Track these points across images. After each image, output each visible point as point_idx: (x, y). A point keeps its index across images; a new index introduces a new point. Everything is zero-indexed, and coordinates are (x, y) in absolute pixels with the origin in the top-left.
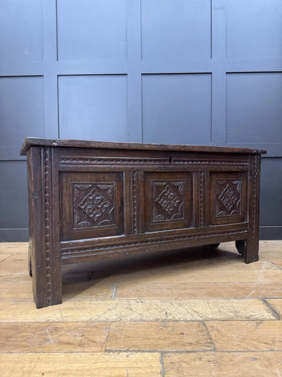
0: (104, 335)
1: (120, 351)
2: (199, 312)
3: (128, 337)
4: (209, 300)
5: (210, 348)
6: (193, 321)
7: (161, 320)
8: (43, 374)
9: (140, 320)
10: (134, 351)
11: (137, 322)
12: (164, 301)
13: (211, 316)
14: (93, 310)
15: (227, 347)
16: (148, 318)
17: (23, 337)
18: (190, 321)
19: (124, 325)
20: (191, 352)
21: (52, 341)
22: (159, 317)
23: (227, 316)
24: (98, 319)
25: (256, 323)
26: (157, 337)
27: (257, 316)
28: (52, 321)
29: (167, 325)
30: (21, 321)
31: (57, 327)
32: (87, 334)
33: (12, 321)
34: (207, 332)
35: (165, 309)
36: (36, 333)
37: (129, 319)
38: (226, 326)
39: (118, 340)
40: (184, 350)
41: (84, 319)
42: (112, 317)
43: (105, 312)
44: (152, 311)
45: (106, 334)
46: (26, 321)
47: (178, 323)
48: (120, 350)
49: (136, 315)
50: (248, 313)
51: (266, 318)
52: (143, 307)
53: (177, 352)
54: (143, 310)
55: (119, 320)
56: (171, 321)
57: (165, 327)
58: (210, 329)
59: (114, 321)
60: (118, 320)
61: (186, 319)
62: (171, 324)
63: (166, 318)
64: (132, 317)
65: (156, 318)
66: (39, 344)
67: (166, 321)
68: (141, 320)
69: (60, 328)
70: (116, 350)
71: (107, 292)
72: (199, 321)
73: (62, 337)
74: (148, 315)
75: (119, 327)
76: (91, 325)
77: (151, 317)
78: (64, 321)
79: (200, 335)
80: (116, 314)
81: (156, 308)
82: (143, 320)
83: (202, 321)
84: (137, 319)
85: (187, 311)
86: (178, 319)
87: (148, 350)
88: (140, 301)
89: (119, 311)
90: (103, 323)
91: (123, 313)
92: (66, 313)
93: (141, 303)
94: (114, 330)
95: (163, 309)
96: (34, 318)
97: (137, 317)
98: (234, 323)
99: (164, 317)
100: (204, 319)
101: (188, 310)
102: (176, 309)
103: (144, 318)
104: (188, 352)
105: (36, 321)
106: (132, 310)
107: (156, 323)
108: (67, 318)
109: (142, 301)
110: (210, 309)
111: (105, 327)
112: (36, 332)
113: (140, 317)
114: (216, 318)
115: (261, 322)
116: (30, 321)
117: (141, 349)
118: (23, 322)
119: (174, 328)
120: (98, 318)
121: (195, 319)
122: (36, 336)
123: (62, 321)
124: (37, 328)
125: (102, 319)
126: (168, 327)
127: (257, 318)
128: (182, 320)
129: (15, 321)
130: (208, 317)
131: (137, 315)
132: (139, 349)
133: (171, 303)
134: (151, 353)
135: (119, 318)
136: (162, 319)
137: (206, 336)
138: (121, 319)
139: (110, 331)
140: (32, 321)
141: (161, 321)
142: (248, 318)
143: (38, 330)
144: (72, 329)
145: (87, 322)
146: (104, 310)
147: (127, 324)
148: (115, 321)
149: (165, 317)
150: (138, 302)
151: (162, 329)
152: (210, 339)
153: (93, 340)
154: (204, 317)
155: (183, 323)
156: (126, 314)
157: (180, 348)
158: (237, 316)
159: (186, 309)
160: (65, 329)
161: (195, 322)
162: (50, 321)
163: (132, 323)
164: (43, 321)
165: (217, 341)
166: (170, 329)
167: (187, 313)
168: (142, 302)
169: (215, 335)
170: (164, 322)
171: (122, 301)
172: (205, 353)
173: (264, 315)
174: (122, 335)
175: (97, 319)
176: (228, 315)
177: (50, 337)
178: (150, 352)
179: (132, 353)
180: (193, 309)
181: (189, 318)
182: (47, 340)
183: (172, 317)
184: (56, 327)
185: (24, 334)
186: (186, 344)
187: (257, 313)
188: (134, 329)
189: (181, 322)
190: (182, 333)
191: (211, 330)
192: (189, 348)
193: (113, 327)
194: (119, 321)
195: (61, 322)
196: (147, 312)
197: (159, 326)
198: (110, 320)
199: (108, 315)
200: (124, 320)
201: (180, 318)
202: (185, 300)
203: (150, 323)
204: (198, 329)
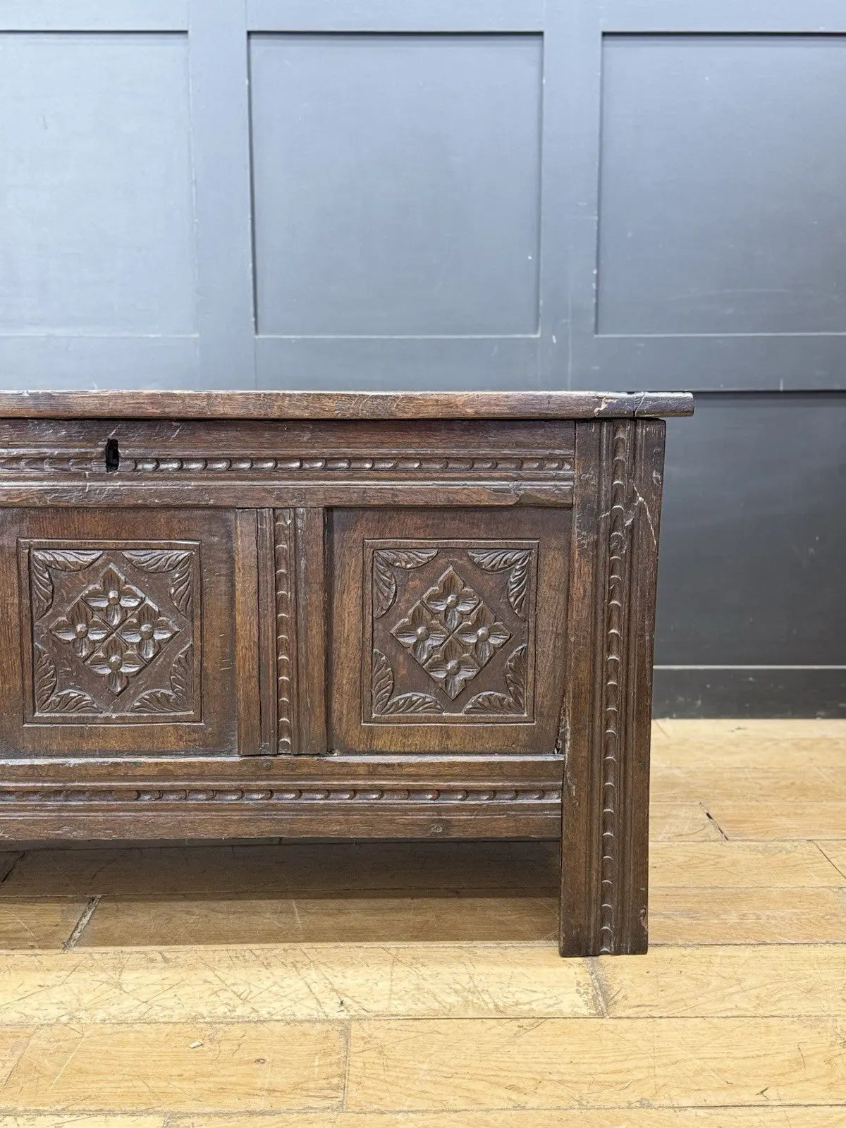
1: (39, 1113)
2: (346, 992)
3: (80, 1071)
4: (402, 951)
5: (327, 1103)
6: (315, 1021)
7: (208, 1020)
9: (139, 1019)
10: (83, 1112)
11: (124, 1025)
12: (244, 956)
13: (382, 1006)
15: (381, 1099)
16: (167, 1012)
18: (302, 1022)
19: (79, 1035)
20: (262, 1113)
22: (204, 1010)
23: (436, 1005)
25: (519, 1026)
26: (175, 1071)
27: (534, 1006)
29: (219, 1036)
34: (343, 1054)
35: (234, 984)
37: (101, 1016)
38: (413, 1034)
39: (42, 1081)
40: (242, 1109)
42: (44, 1012)
43: (27, 994)
44: (189, 989)
45: (11, 1065)
47: (261, 1027)
48: (38, 1111)
49: (129, 1003)
50: (510, 995)
51: (561, 1011)
52: (161, 978)
53: (217, 1114)
54: (158, 987)
55: (67, 1021)
56: (238, 1023)
57: (211, 1040)
58: (356, 1046)
59: (48, 1025)
60: (64, 1019)
61: (294, 1015)
62: (237, 1031)
63: (229, 1014)
64: (113, 1009)
65: (194, 1014)
67: (222, 1023)
68: (141, 1020)
70: (26, 1111)
71: (57, 928)
72: (332, 1022)
74: (170, 1003)
75: (59, 1044)
77: (178, 1011)
79: (316, 1064)
80: (62, 1003)
81: (206, 981)
82: (148, 1021)
83: (341, 1022)
84: (126, 1015)
85: (307, 990)
86: (267, 1016)
87: (128, 1109)
88: (163, 955)
89: (76, 991)
90: (8, 1029)
91: (87, 998)
93: (161, 965)
94: (40, 1052)
95: (229, 982)
97: (130, 1011)
98: (443, 1026)
99: (221, 1010)
100: (354, 1013)
101: (313, 986)
102: (275, 983)
103: (154, 1013)
104: (251, 1113)
106: (121, 989)
107: (188, 1028)
109: (168, 955)
110: (392, 980)
111: (12, 1041)
113: (143, 1008)
114: (395, 1013)
115: (535, 1025)
117: (108, 1108)
119: (239, 1045)
121: (322, 1016)
125: (11, 1016)
126: (221, 1041)
127: (532, 1010)
128: (279, 1018)
131: (135, 1002)
132: (101, 1107)
133: (265, 962)
134: (135, 1118)
135: (67, 1014)
136: (211, 1017)
137: (335, 1068)
138: (72, 1018)
139: (26, 1055)
141: (207, 1022)
142: (501, 1012)
146: (21, 990)
147: (87, 1034)
148: (50, 1025)
149: (226, 1010)
150: (152, 960)
151: (201, 1048)
152: (343, 1076)
154: (357, 1009)
155: (279, 1028)
156: (96, 1000)
157: (232, 1103)
158: (467, 1003)
159: (307, 984)
161: (318, 1026)
163: (108, 1029)
165: (359, 1083)
166: (225, 1047)
167: (305, 996)
168: (166, 960)
169: (364, 1063)
170: (216, 1026)
171: (96, 956)
172: (304, 1117)
173: (561, 1002)
174: (61, 1065)
176: (440, 1003)
178: (133, 1114)
179: (74, 1118)
180: (330, 983)
181: (302, 1012)
183: (250, 1011)
186: (258, 1092)
187: (540, 996)
188: (106, 1048)
189: (272, 1024)
190: (259, 1060)
191: (359, 1049)
192: (260, 1104)
193: (39, 1041)
194: (66, 1025)
196: (170, 994)
197: (193, 1040)
198: (36, 1020)
199: (35, 1005)
200: (83, 1022)
201: (273, 1012)
202: (319, 950)
203: (169, 1028)
204: (319, 1047)
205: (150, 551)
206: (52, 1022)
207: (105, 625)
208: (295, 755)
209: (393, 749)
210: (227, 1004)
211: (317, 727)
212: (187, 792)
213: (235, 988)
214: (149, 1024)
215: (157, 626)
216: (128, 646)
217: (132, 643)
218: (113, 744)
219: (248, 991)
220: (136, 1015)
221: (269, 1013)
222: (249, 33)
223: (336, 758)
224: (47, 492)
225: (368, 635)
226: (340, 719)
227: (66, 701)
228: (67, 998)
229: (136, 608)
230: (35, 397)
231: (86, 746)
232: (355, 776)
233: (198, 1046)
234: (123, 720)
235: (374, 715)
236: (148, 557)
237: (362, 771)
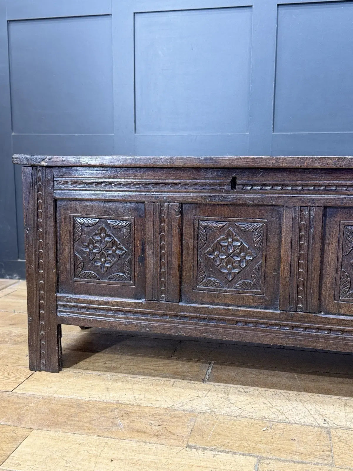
0: (188, 428)
1: (206, 449)
2: (326, 416)
3: (219, 434)
4: (347, 401)
5: (326, 462)
6: (315, 426)
7: (267, 419)
8: (112, 460)
9: (239, 415)
10: (223, 451)
11: (234, 417)
12: (278, 394)
13: (343, 424)
14: (176, 394)
15: (350, 464)
16: (250, 414)
17: (87, 417)
18: (309, 426)
19: (216, 419)
20: (298, 462)
21: (122, 427)
22: (266, 415)
24: (182, 408)
26: (258, 439)
28: (122, 402)
29: (274, 427)
30: (83, 398)
31: (129, 410)
32: (165, 423)
33: (72, 397)
34: (329, 442)
35: (276, 406)
36: (103, 415)
37: (223, 412)
39: (204, 436)
40: (289, 459)
41: (164, 405)
42: (200, 407)
43: (192, 399)
44: (257, 405)
45: (191, 427)
46: (90, 399)
47: (291, 426)
48: (205, 448)
49: (234, 408)
52: (245, 399)
53: (279, 460)
54: (245, 403)
55: (210, 412)
56: (281, 422)
57: (271, 428)
58: (334, 439)
59: (203, 413)
60: (209, 411)
61: (305, 422)
62: (281, 426)
63: (276, 418)
64: (228, 410)
65: (262, 416)
66: (107, 428)
67: (274, 421)
68: (239, 416)
69: (132, 412)
70: (200, 447)
71: (199, 373)
72: (322, 427)
73: (134, 424)
74: (251, 410)
75: (209, 421)
76: (172, 413)
77: (254, 414)
78: (137, 404)
79: (318, 445)
80: (206, 404)
81: (264, 403)
82: (243, 416)
83: (326, 428)
84: (234, 413)
85: (308, 412)
86: (293, 421)
87: (241, 452)
88: (244, 390)
89: (212, 400)
90: (187, 413)
91: (216, 404)
92: (140, 395)
93: (244, 394)
94: (202, 424)
95: (274, 405)
96: (100, 396)
97: (235, 412)
99: (273, 416)
100: (331, 425)
101: (310, 411)
102: (294, 408)
103: (245, 413)
104: (294, 462)
105: (102, 400)
106: (229, 401)
107: (260, 422)
108: (141, 401)
109: (246, 390)
110: (346, 413)
111: (190, 418)
112: (103, 413)
113: (240, 411)
114: (349, 427)
116: (94, 399)
117: (233, 451)
118: (86, 399)
119: (283, 432)
120: (182, 406)
121: (317, 425)
122: (103, 418)
123: (134, 403)
124: (104, 409)
125: (187, 407)
126: (275, 429)
128: (298, 423)
129: (76, 397)
130: (339, 424)
131: (236, 408)
132: (231, 450)
133: (288, 398)
134: (245, 457)
135: (209, 409)
136: (269, 418)
137: (326, 447)
138: (212, 411)
139: (196, 424)
140: (98, 400)
141: (268, 421)
143: (104, 411)
144: (148, 415)
145: (167, 409)
146: (189, 397)
147: (219, 419)
149: (275, 416)
150: (240, 391)
151: (267, 431)
152: (331, 451)
153: (174, 432)
154: (332, 423)
155: (299, 427)
156: (220, 405)
157: (284, 456)
159: (308, 410)
160: (139, 414)
161: (316, 428)
162: (119, 402)
163: (227, 418)
164: (111, 401)
165: (338, 455)
166: (277, 432)
167: (308, 415)
168: (245, 392)
169: (340, 447)
170: (272, 422)
171: (217, 387)
172: (317, 466)
174: (211, 430)
175: (181, 407)
177: (119, 421)
178: (244, 455)
179: (220, 453)
180: (318, 411)
181: (309, 421)
182: (116, 425)
183: (285, 418)
184: (127, 411)
185: (88, 414)
186: (295, 453)
188: (227, 426)
189: (296, 425)
190: (292, 440)
191: (336, 441)
192: (297, 458)
193: (200, 419)
194: (210, 414)
195: (133, 405)
196: (250, 406)
197: (263, 427)
198: (197, 410)
199: (196, 404)
200: (217, 413)
201: (295, 420)
202: (310, 396)
203: (252, 421)
204: (318, 438)
205: (245, 223)
206: (204, 412)
207: (227, 252)
208: (304, 312)
209: (349, 313)
210: (275, 414)
211: (315, 301)
212: (257, 324)
213: (277, 408)
214: (244, 418)
215: (247, 254)
216: (236, 261)
217: (237, 261)
218: (227, 301)
219: (283, 410)
220: (238, 413)
221: (294, 420)
222: (278, 5)
223: (322, 315)
224: (207, 198)
225: (340, 263)
226: (325, 299)
227: (210, 282)
228: (208, 403)
229: (239, 246)
230: (206, 159)
231: (217, 301)
232: (331, 324)
233: (266, 430)
234: (231, 292)
235: (341, 298)
236: (246, 225)
237: (334, 322)
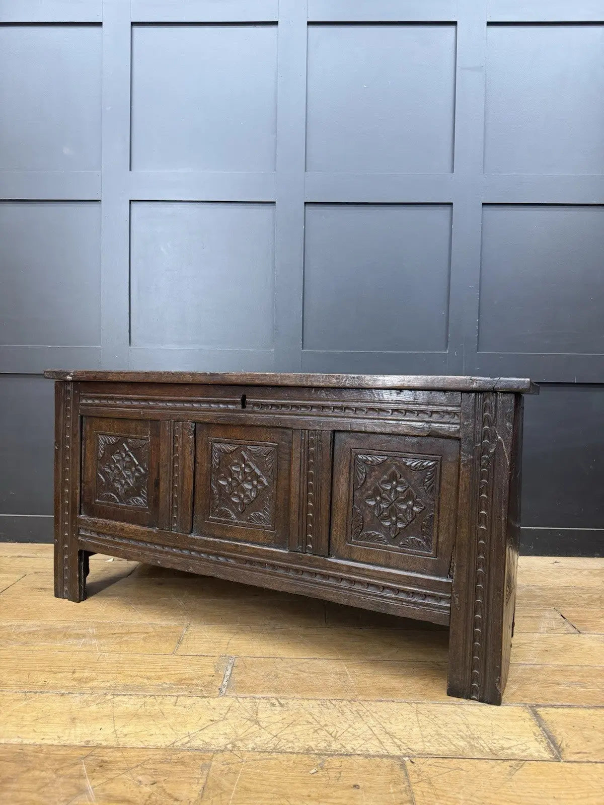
0: (198, 783)
2: (394, 735)
3: (247, 790)
4: (420, 706)
6: (381, 757)
7: (316, 752)
9: (274, 749)
11: (267, 754)
12: (326, 704)
13: (419, 747)
14: (179, 720)
16: (290, 745)
17: (34, 780)
18: (374, 756)
19: (240, 760)
21: (91, 792)
22: (312, 744)
23: (453, 748)
24: (188, 745)
25: (510, 766)
26: (305, 792)
27: (514, 750)
28: (95, 744)
29: (326, 765)
30: (32, 742)
31: (106, 759)
32: (162, 778)
33: (15, 741)
34: (407, 784)
35: (326, 725)
36: (61, 772)
37: (251, 746)
38: (447, 770)
39: (224, 797)
41: (162, 741)
42: (216, 740)
43: (205, 726)
44: (300, 727)
45: (202, 781)
46: (43, 742)
47: (350, 760)
49: (266, 736)
50: (496, 741)
51: (531, 755)
52: (281, 718)
54: (281, 725)
55: (231, 749)
56: (335, 755)
57: (322, 768)
58: (414, 778)
59: (220, 750)
60: (230, 747)
61: (368, 751)
62: (336, 761)
63: (328, 748)
64: (258, 740)
65: (307, 747)
66: (65, 800)
67: (325, 755)
68: (275, 750)
69: (111, 762)
71: (213, 678)
72: (393, 757)
73: (112, 785)
74: (291, 738)
75: (230, 766)
76: (174, 757)
77: (296, 744)
78: (119, 745)
79: (392, 791)
80: (226, 734)
81: (308, 722)
82: (280, 750)
83: (399, 758)
84: (266, 746)
85: (371, 732)
86: (352, 751)
88: (279, 701)
89: (233, 726)
90: (197, 753)
91: (240, 731)
92: (124, 726)
93: (279, 708)
94: (219, 772)
95: (322, 724)
96: (60, 735)
97: (268, 743)
98: (464, 764)
99: (323, 745)
100: (405, 752)
101: (374, 729)
102: (350, 726)
103: (283, 745)
105: (62, 743)
106: (259, 725)
107: (305, 758)
108: (127, 739)
109: (282, 701)
110: (420, 727)
111: (201, 762)
112: (62, 769)
113: (275, 741)
114: (429, 752)
115: (520, 765)
116: (49, 742)
118: (37, 743)
119: (340, 773)
120: (189, 742)
121: (386, 753)
122: (61, 780)
123: (114, 744)
124: (63, 760)
125: (197, 743)
126: (328, 769)
127: (513, 754)
128: (359, 752)
129: (20, 740)
130: (414, 747)
131: (270, 736)
133: (340, 710)
135: (230, 743)
136: (318, 750)
137: (404, 795)
138: (234, 746)
139: (211, 774)
140: (56, 743)
141: (316, 754)
142: (494, 754)
143: (65, 765)
144: (135, 765)
145: (166, 749)
146: (201, 722)
147: (245, 759)
148: (222, 751)
149: (326, 745)
150: (273, 705)
151: (317, 774)
153: (176, 795)
154: (405, 748)
155: (361, 760)
156: (246, 733)
158: (472, 747)
159: (369, 727)
160: (120, 765)
161: (385, 760)
162: (91, 744)
163: (257, 756)
164: (78, 744)
166: (332, 774)
167: (370, 737)
168: (281, 705)
169: (423, 792)
170: (322, 757)
171: (240, 700)
173: (529, 748)
174: (233, 784)
175: (187, 743)
176: (454, 745)
177: (88, 783)
180: (384, 728)
181: (373, 747)
182: (82, 791)
183: (340, 746)
184: (102, 761)
185: (37, 773)
187: (515, 743)
188: (258, 771)
189: (357, 757)
190: (355, 786)
191: (416, 780)
193: (217, 763)
194: (231, 751)
195: (112, 747)
196: (288, 731)
197: (311, 767)
198: (213, 747)
199: (210, 735)
200: (241, 749)
201: (355, 748)
202: (370, 703)
203: (294, 757)
204: (390, 777)
206: (222, 748)
210: (325, 740)
213: (327, 728)
214: (281, 753)
219: (335, 731)
220: (271, 746)
221: (352, 748)
228: (228, 731)
233: (315, 773)
237: (344, 569)
